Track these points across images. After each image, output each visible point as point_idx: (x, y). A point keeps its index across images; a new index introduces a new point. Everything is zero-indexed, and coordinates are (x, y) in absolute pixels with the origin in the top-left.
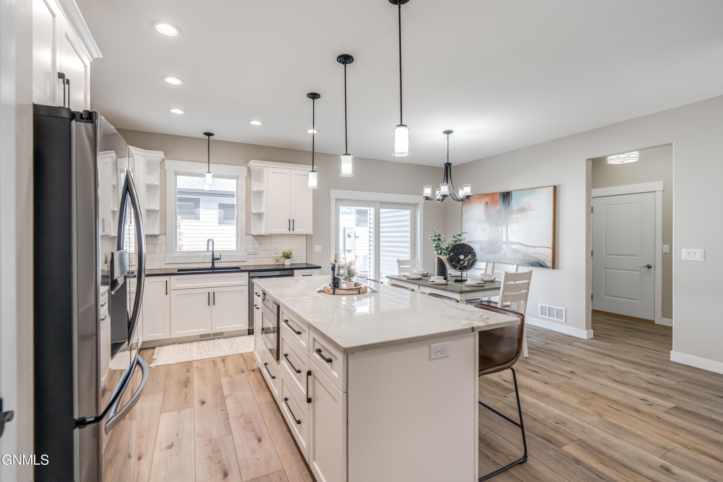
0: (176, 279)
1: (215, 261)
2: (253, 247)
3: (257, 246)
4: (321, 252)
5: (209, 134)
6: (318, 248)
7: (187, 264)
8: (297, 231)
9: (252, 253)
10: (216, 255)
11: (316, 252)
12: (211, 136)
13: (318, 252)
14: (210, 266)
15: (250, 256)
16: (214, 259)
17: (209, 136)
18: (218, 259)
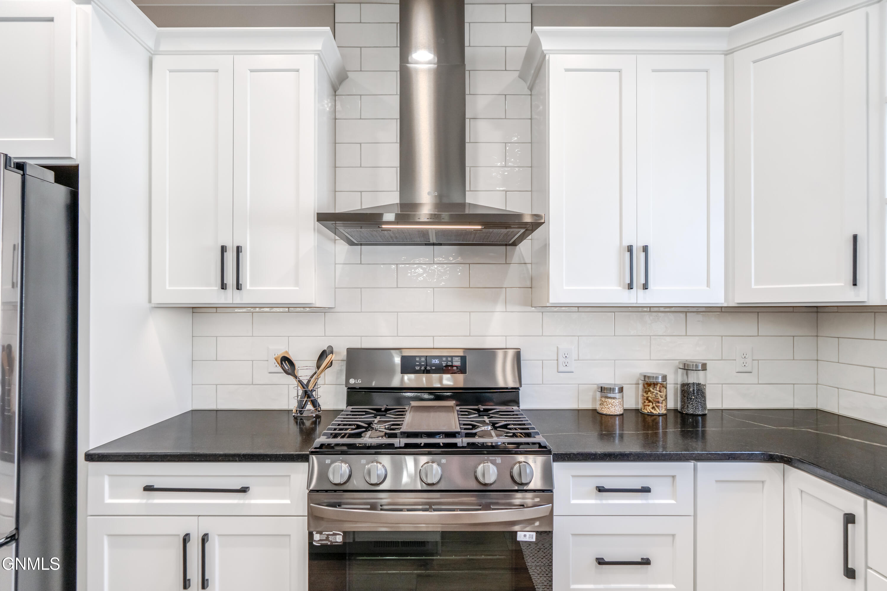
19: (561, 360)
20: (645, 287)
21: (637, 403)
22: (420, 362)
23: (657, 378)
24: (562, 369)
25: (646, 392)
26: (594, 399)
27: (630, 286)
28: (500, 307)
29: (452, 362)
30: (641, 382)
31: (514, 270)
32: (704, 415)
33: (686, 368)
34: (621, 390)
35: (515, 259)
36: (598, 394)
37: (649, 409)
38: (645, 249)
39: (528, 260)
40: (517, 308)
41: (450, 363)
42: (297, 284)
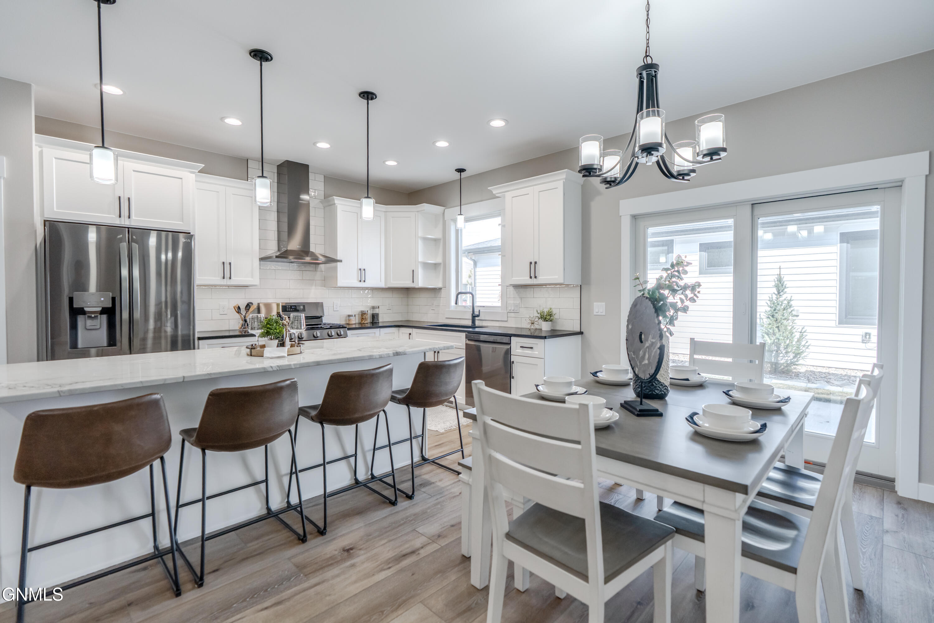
0: (416, 333)
1: (476, 318)
2: (513, 303)
3: (518, 301)
4: (604, 314)
5: (461, 171)
6: (599, 308)
7: (459, 320)
8: (541, 279)
9: (513, 311)
10: (476, 313)
11: (595, 313)
12: (463, 172)
13: (599, 314)
14: (469, 323)
15: (512, 315)
16: (474, 317)
17: (461, 173)
18: (478, 316)
19: (335, 306)
20: (364, 281)
21: (359, 321)
22: (288, 307)
23: (365, 311)
24: (335, 310)
25: (362, 316)
26: (346, 320)
27: (360, 281)
28: (314, 287)
29: (300, 307)
30: (360, 313)
31: (318, 273)
32: (379, 323)
33: (373, 308)
34: (355, 316)
35: (319, 270)
36: (348, 318)
37: (363, 322)
38: (364, 270)
39: (323, 270)
40: (320, 288)
41: (299, 308)
42: (252, 277)
